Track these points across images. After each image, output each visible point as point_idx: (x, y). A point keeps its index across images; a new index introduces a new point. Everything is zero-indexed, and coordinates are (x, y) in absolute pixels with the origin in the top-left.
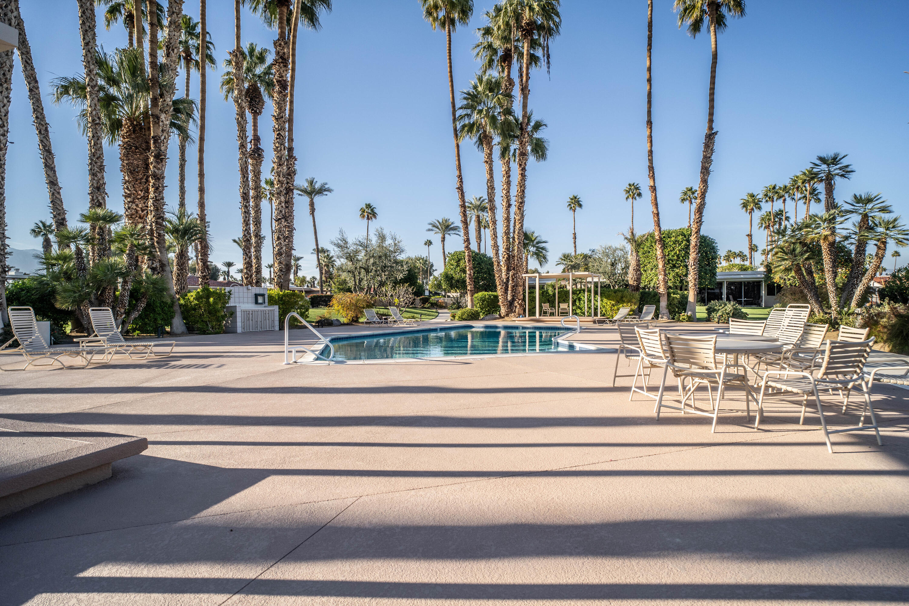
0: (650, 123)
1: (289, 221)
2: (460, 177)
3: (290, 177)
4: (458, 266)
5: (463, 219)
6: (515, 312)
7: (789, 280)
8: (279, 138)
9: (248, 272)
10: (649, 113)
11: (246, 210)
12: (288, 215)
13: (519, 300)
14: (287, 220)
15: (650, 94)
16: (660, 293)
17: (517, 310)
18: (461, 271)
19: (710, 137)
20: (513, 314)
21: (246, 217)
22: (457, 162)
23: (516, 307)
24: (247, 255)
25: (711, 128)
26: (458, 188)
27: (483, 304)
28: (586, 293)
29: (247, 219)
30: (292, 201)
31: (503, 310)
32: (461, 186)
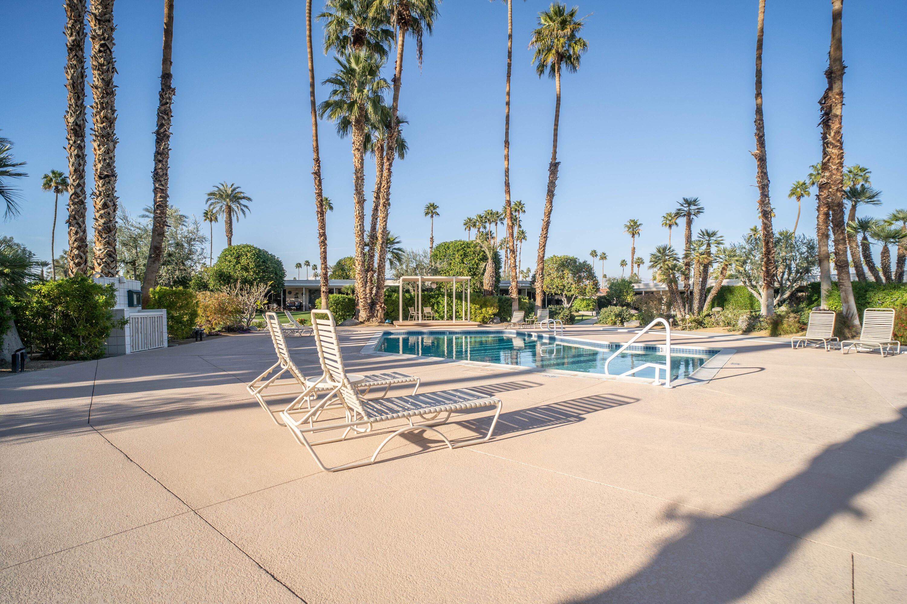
0: (507, 143)
1: (163, 183)
2: (317, 160)
3: (166, 117)
4: (238, 263)
5: (319, 210)
6: (377, 316)
7: (553, 289)
8: (105, 52)
9: (82, 254)
10: (507, 134)
11: (80, 153)
12: (161, 174)
13: (382, 303)
14: (160, 181)
15: (508, 117)
16: (513, 298)
17: (379, 315)
18: (242, 268)
19: (554, 167)
20: (374, 319)
21: (80, 165)
22: (314, 143)
23: (378, 311)
24: (80, 227)
25: (554, 158)
26: (315, 173)
27: (337, 308)
28: (446, 297)
29: (81, 168)
30: (167, 153)
31: (363, 314)
32: (319, 172)
